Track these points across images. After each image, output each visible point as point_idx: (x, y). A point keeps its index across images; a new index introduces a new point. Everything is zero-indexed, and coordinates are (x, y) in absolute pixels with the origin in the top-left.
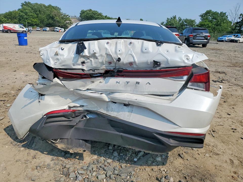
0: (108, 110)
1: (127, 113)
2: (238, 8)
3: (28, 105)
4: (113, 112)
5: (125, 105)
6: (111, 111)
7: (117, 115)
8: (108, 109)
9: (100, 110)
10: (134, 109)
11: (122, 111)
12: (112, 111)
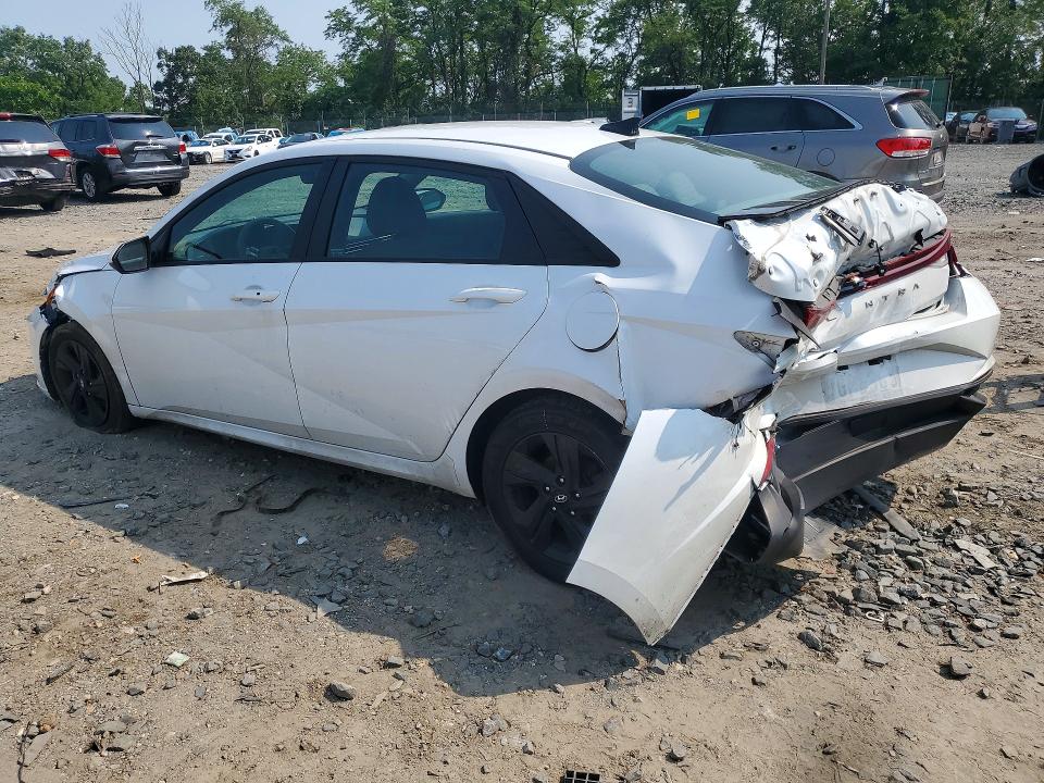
0: (828, 399)
1: (889, 380)
2: (133, 24)
3: (694, 478)
4: (848, 395)
5: (873, 362)
6: (842, 395)
7: (863, 398)
8: (830, 392)
9: (805, 408)
10: (899, 361)
11: (873, 381)
12: (845, 394)
